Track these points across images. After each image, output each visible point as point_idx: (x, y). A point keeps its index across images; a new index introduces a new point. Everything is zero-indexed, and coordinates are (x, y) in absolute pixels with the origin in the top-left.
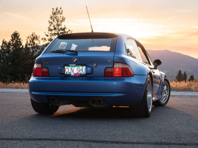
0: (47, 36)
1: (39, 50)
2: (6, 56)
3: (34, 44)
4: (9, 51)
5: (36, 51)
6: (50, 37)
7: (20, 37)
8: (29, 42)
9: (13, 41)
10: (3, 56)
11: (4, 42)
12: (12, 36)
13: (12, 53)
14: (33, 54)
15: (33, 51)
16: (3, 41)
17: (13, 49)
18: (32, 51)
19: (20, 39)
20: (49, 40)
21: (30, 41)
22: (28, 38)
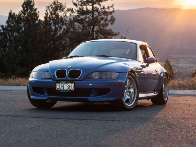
0: (76, 5)
1: (65, 27)
2: (15, 38)
3: (57, 16)
4: (18, 30)
5: (61, 28)
6: (80, 7)
7: (35, 7)
8: (49, 14)
9: (25, 14)
10: (10, 36)
11: (11, 16)
12: (22, 6)
13: (23, 32)
14: (56, 33)
15: (56, 28)
16: (10, 14)
17: (24, 25)
18: (54, 28)
19: (36, 10)
20: (78, 11)
21: (51, 13)
22: (48, 7)
